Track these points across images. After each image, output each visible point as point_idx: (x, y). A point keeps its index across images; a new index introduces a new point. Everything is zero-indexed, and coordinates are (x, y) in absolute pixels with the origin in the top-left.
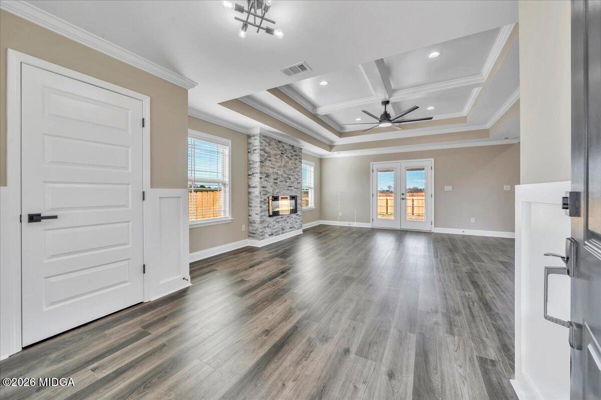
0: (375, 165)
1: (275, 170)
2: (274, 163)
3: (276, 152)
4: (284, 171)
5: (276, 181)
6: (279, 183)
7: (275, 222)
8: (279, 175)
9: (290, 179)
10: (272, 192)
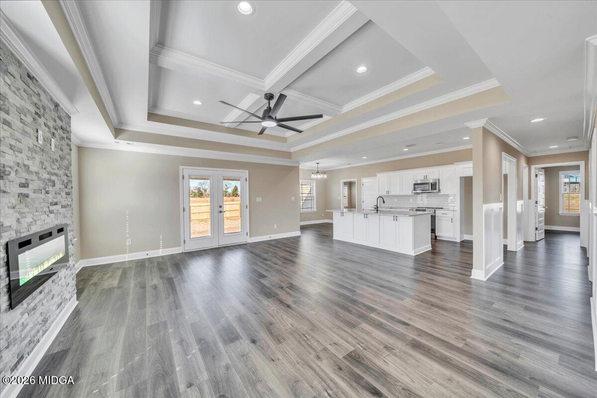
0: (186, 171)
1: (22, 158)
2: (18, 135)
3: (23, 103)
4: (42, 163)
5: (24, 191)
6: (32, 195)
7: (26, 315)
8: (30, 173)
9: (54, 185)
10: (15, 226)
